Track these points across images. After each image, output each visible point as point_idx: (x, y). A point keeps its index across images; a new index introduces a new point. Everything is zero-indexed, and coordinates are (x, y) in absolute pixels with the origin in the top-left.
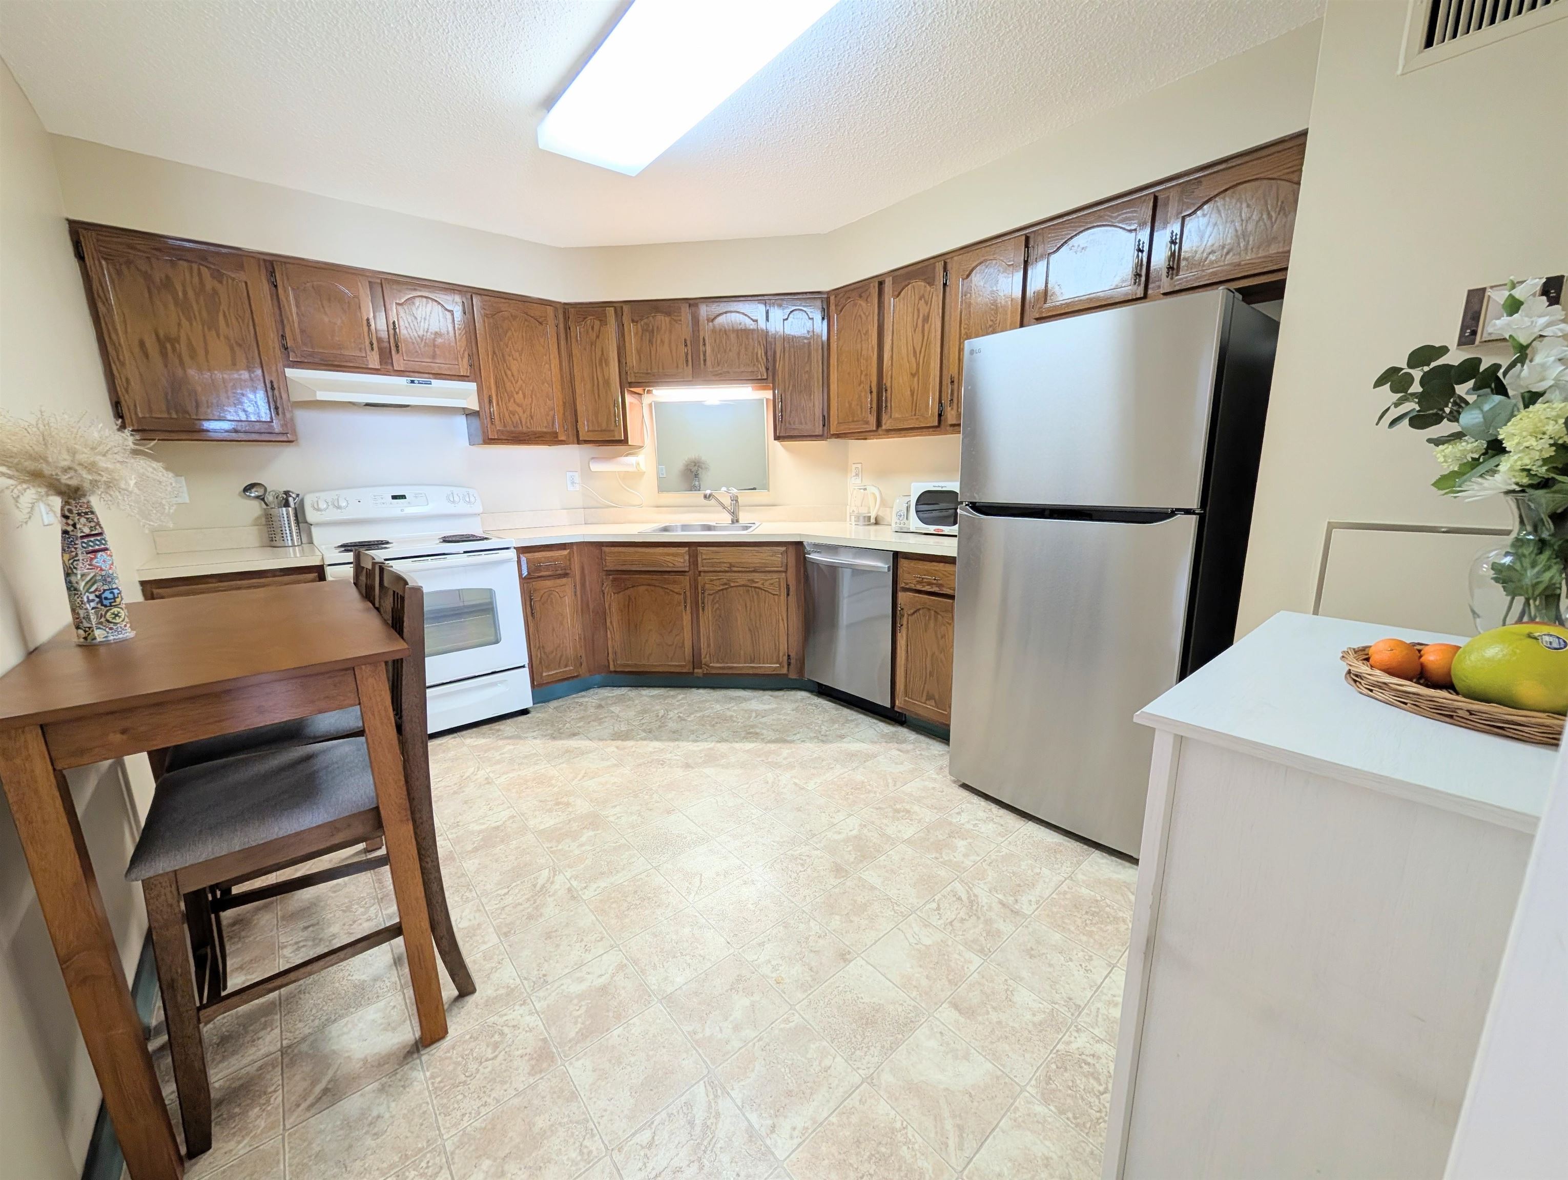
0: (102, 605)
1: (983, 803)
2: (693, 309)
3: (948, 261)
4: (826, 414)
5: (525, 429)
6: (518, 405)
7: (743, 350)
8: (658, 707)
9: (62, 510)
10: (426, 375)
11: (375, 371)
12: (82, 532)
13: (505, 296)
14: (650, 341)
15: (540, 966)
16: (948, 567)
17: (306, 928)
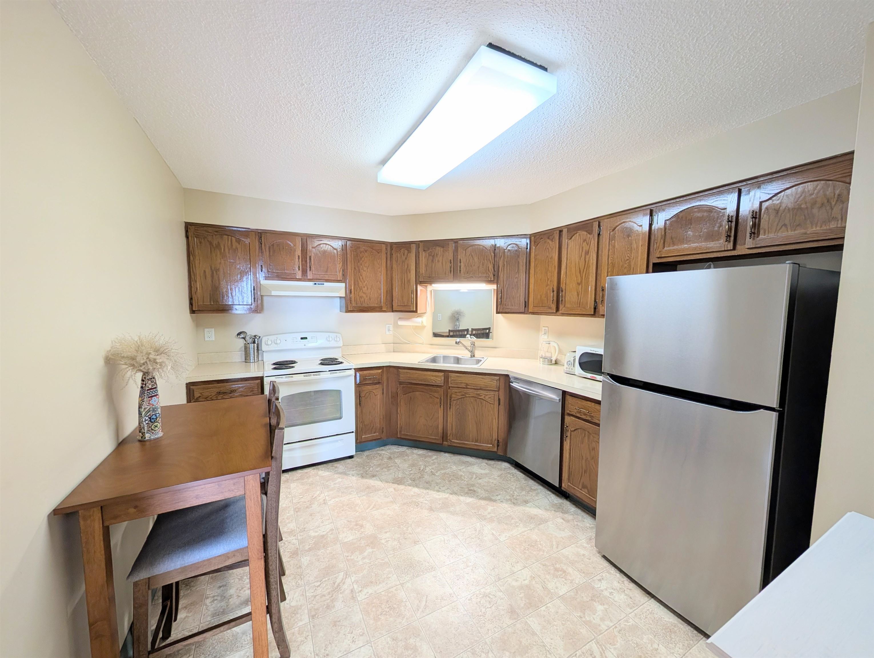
0: (151, 422)
1: (618, 575)
2: (456, 244)
3: (601, 221)
4: (527, 300)
5: (366, 306)
6: (364, 293)
7: (481, 266)
8: (421, 463)
9: (142, 377)
10: (322, 281)
11: (299, 280)
12: (148, 387)
13: (362, 241)
14: (432, 261)
15: (326, 646)
16: (597, 406)
17: (220, 587)
